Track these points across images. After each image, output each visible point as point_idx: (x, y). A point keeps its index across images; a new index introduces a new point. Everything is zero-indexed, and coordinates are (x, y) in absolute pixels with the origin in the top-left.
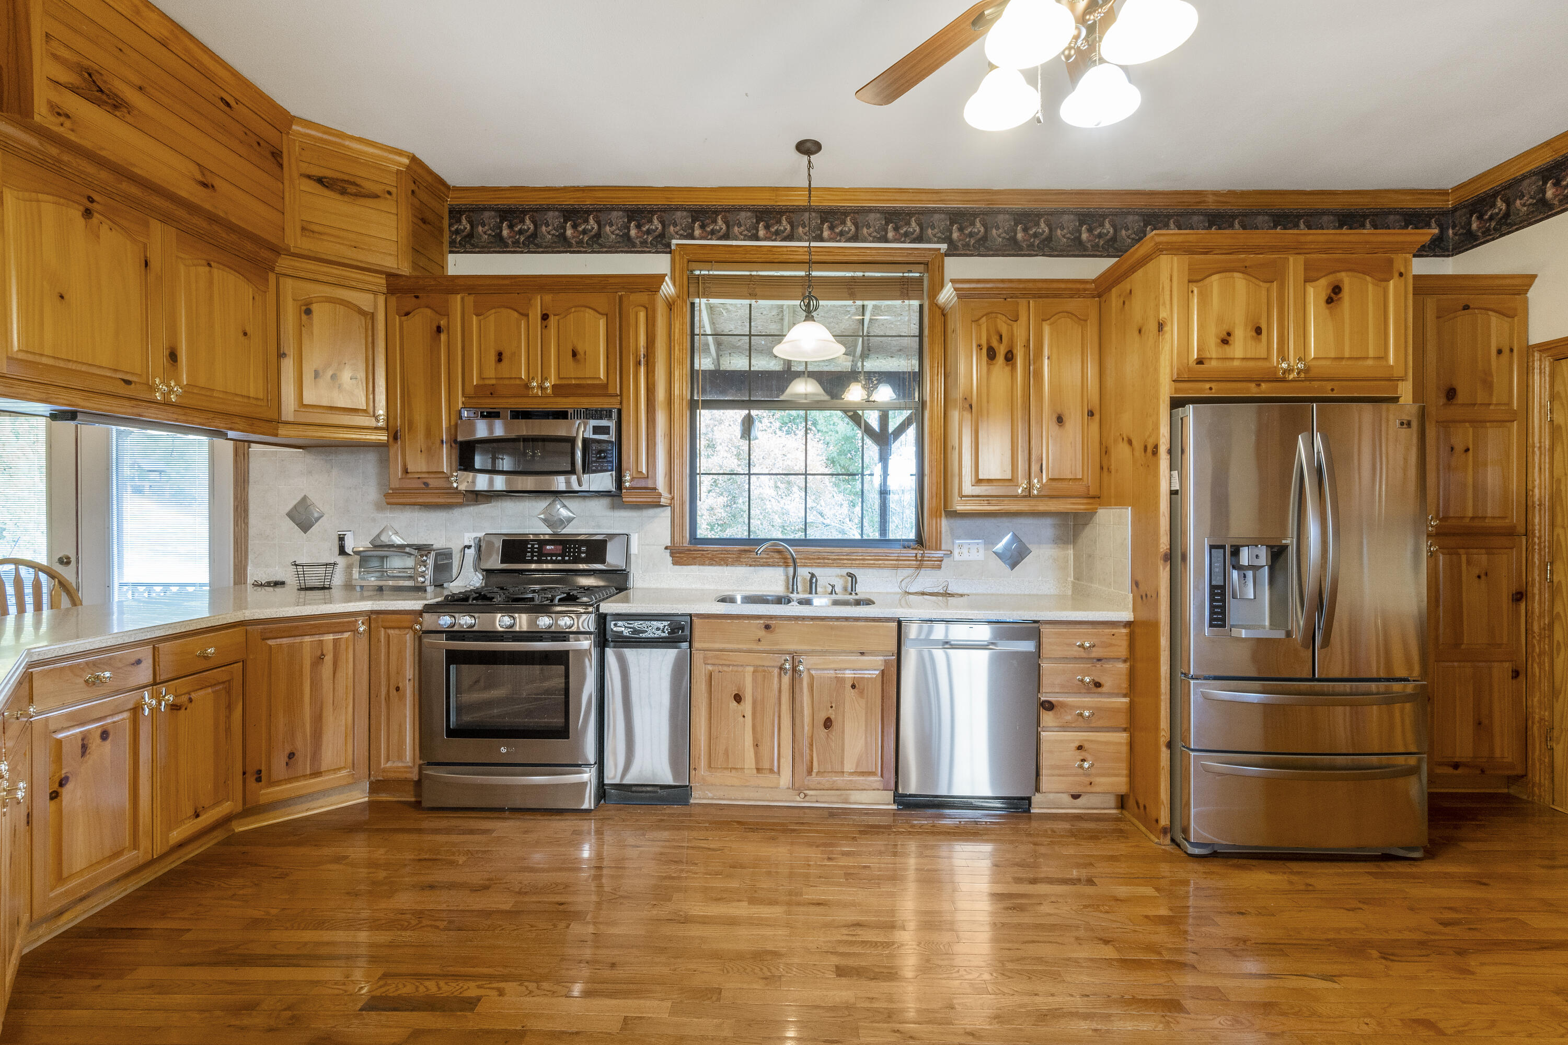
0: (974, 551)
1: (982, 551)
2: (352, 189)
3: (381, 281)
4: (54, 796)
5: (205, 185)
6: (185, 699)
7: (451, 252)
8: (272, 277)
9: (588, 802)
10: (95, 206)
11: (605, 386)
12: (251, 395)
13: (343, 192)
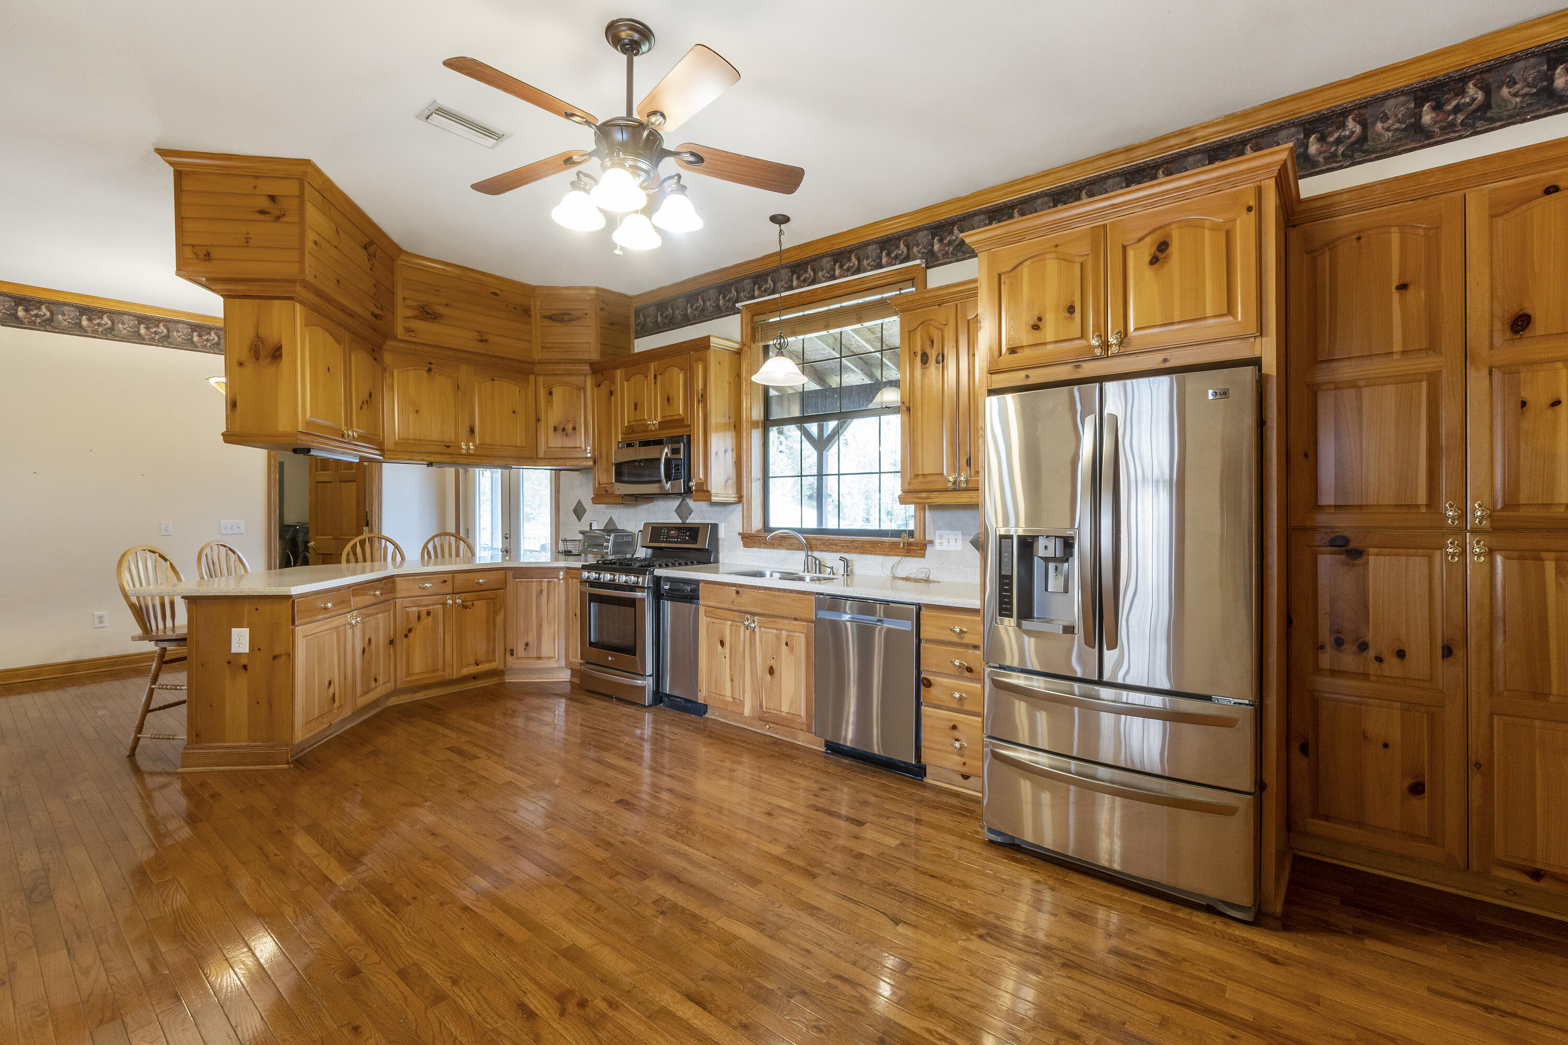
0: (952, 541)
1: (960, 542)
2: (567, 318)
3: (587, 367)
4: (406, 636)
5: (482, 341)
6: (470, 603)
7: (636, 338)
8: (532, 378)
9: (648, 699)
10: (432, 366)
11: (682, 420)
12: (518, 445)
13: (562, 321)
